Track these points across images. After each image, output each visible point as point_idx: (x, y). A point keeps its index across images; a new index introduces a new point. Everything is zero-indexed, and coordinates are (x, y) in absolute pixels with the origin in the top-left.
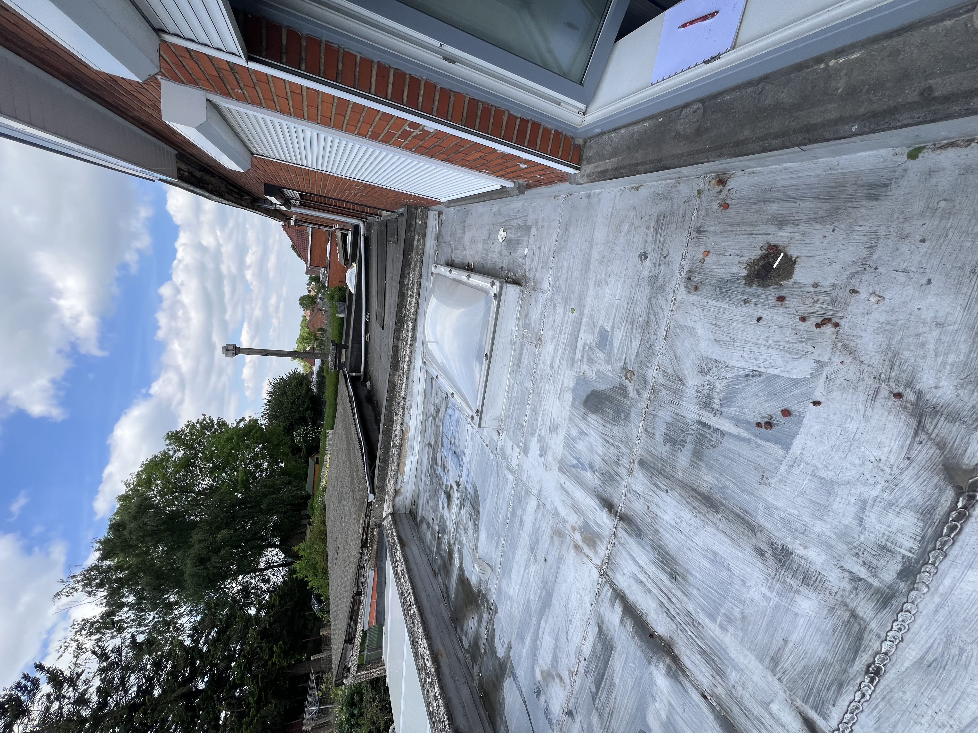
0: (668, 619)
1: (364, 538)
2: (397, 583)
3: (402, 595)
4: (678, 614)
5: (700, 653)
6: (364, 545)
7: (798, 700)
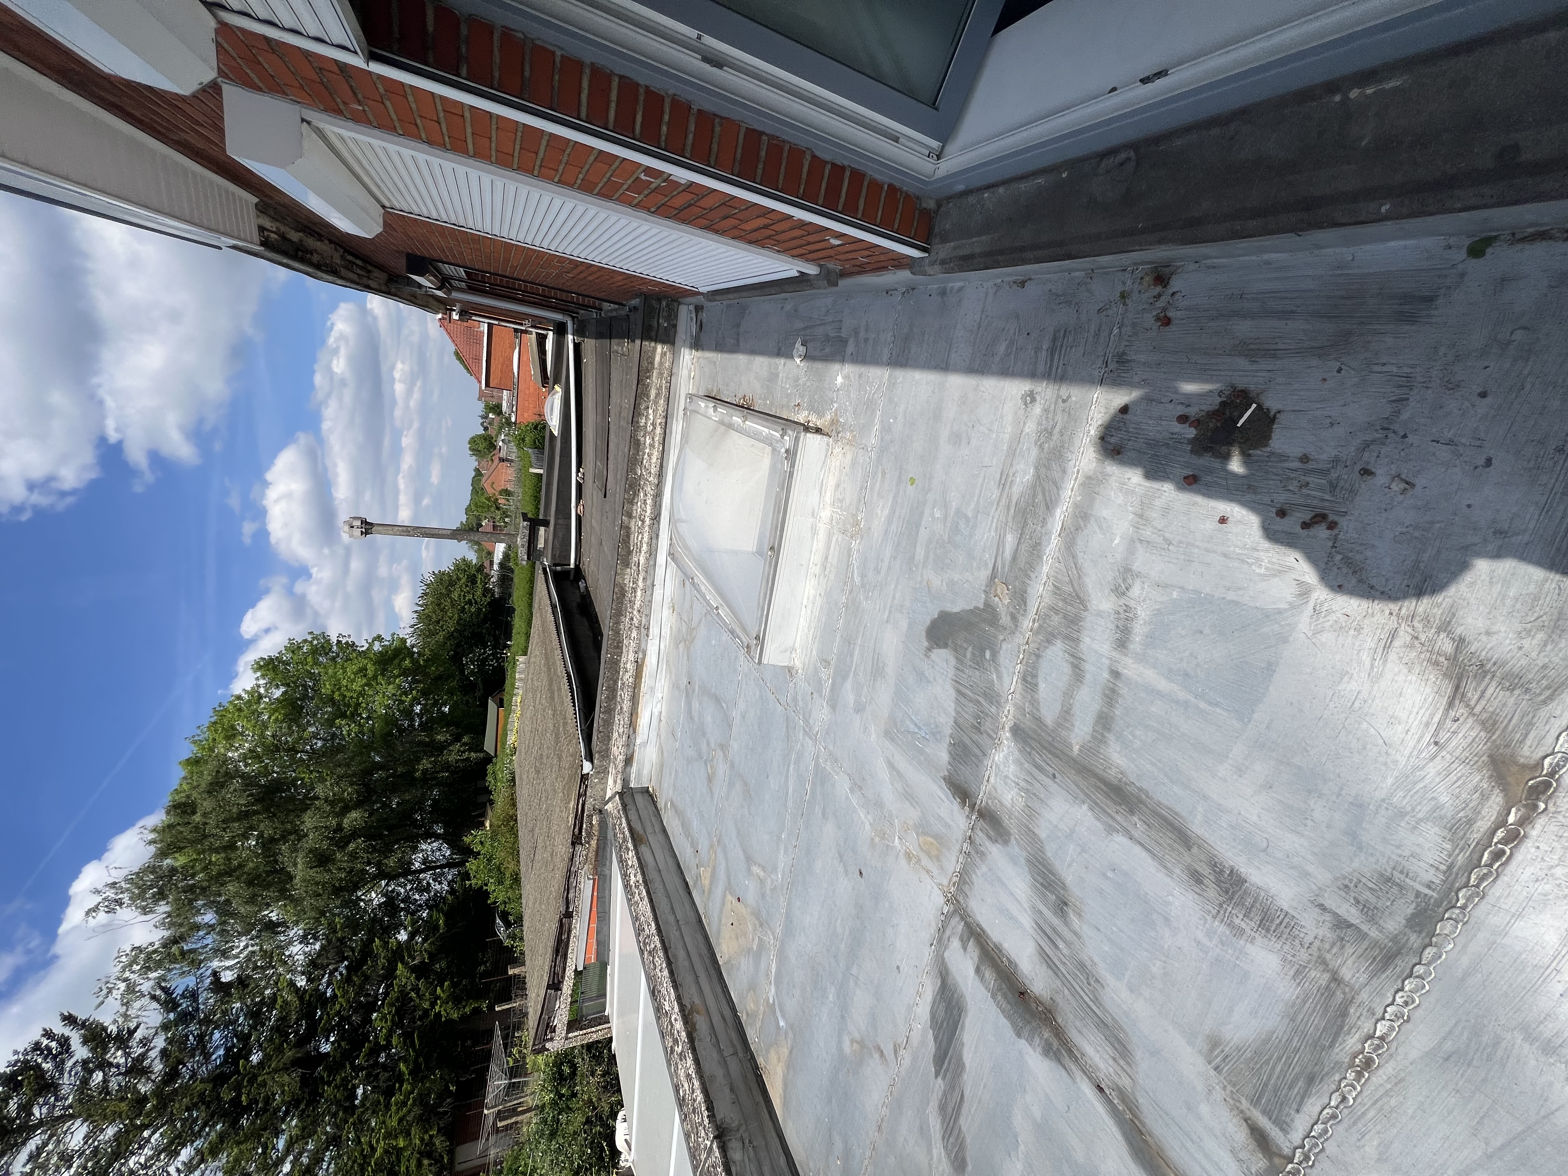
0: (1050, 971)
1: (577, 830)
2: (629, 900)
3: (635, 919)
4: (1064, 964)
5: (1097, 1027)
6: (576, 840)
7: (1243, 1100)
